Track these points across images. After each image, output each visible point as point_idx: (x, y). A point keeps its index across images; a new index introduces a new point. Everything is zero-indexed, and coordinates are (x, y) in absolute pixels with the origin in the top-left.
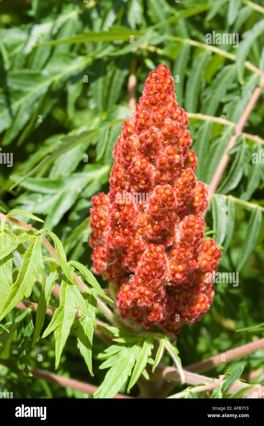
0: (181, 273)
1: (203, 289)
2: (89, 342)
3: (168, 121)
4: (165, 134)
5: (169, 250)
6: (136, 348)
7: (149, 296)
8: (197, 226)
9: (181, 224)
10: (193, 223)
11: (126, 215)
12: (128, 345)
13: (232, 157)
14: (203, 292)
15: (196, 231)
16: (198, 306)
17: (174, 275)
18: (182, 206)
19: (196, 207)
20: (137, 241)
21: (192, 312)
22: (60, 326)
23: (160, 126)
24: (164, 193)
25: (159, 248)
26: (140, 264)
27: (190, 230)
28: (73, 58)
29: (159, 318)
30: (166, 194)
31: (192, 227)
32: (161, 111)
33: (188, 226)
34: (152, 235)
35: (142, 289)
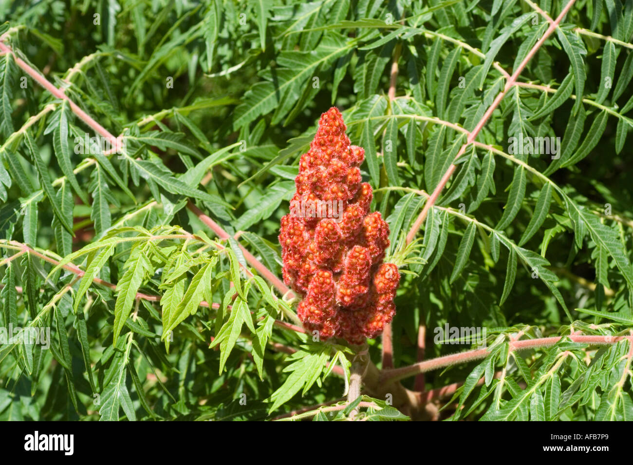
0: (349, 296)
1: (380, 309)
2: (261, 352)
3: (335, 161)
4: (330, 174)
5: (337, 276)
6: (316, 356)
7: (317, 315)
8: (361, 256)
9: (349, 253)
10: (357, 254)
11: (295, 243)
12: (312, 352)
13: (459, 166)
14: (380, 311)
15: (360, 261)
16: (375, 324)
17: (342, 298)
18: (349, 237)
19: (368, 237)
20: (307, 266)
21: (369, 329)
22: (226, 339)
23: (327, 165)
24: (327, 227)
25: (326, 274)
26: (310, 286)
27: (354, 260)
28: (342, 39)
29: (331, 334)
30: (328, 229)
31: (356, 257)
32: (329, 151)
33: (352, 257)
34: (319, 262)
35: (313, 308)
